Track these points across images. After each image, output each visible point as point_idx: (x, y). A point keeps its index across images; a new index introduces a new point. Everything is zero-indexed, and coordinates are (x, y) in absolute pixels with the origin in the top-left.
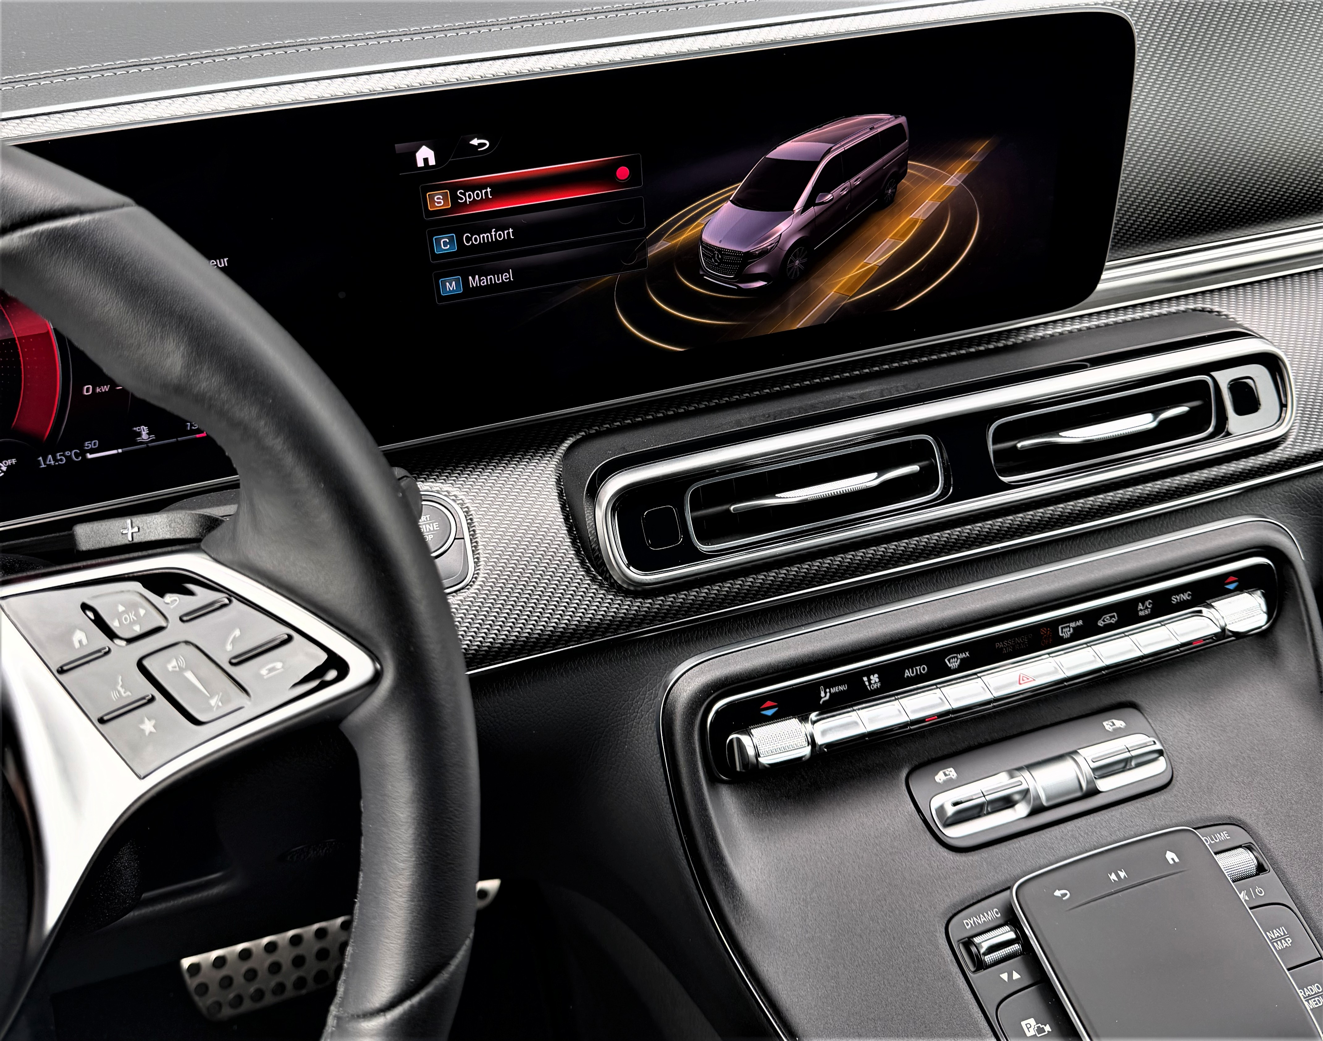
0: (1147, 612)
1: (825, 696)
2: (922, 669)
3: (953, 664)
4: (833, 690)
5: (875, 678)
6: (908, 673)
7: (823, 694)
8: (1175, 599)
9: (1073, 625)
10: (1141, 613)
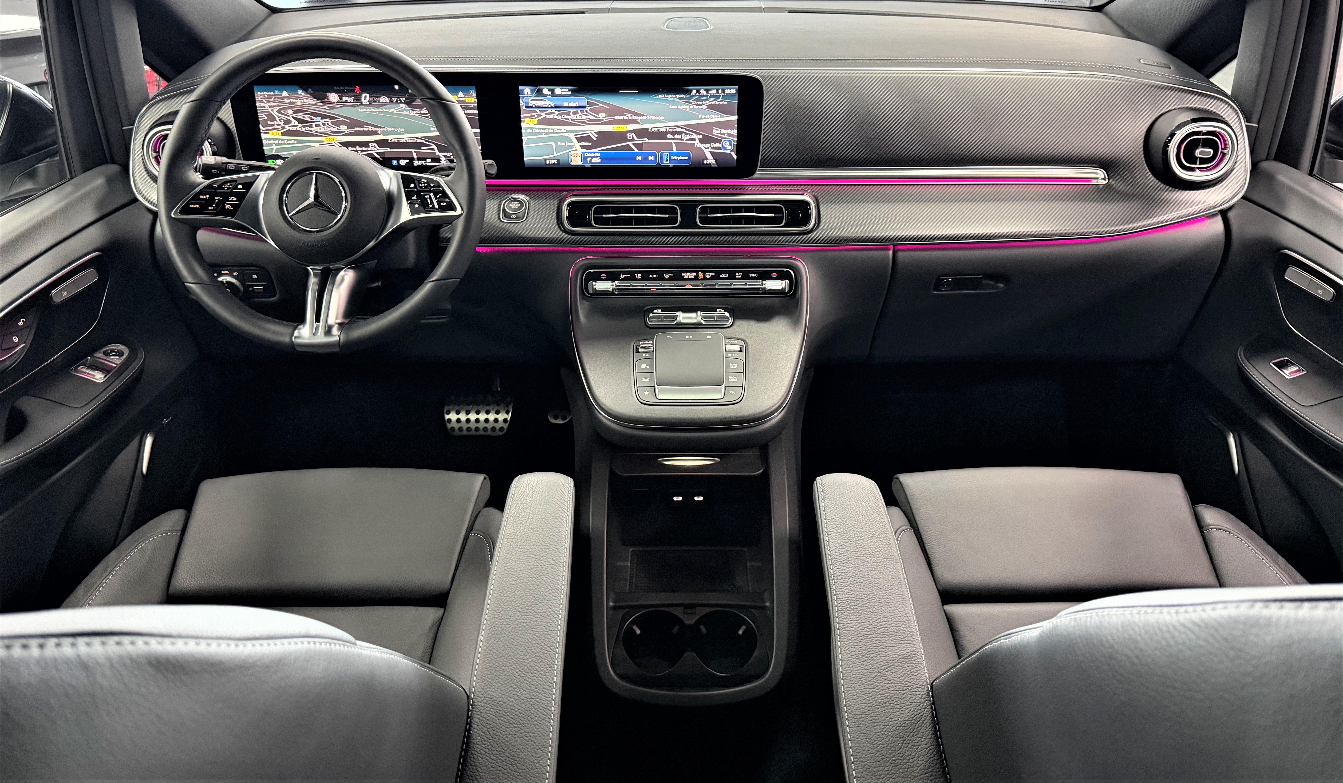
0: (739, 277)
1: (622, 277)
2: (656, 276)
3: (667, 276)
4: (626, 276)
5: (639, 275)
6: (651, 276)
7: (621, 276)
8: (751, 275)
9: (711, 274)
10: (737, 277)
